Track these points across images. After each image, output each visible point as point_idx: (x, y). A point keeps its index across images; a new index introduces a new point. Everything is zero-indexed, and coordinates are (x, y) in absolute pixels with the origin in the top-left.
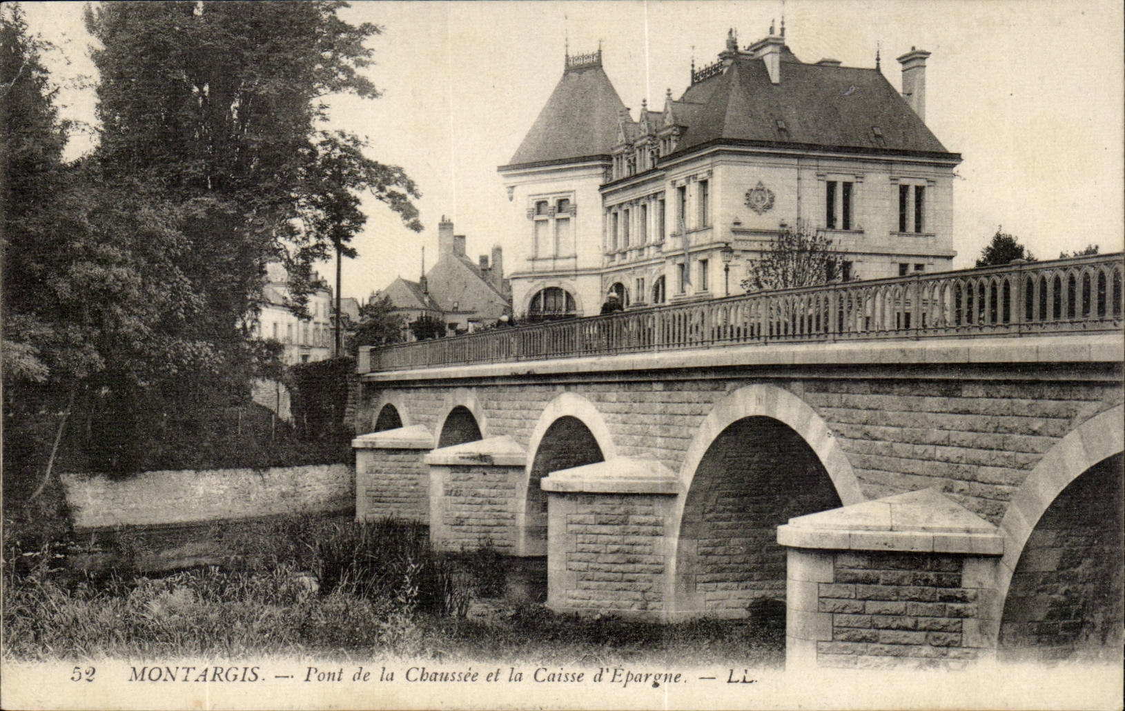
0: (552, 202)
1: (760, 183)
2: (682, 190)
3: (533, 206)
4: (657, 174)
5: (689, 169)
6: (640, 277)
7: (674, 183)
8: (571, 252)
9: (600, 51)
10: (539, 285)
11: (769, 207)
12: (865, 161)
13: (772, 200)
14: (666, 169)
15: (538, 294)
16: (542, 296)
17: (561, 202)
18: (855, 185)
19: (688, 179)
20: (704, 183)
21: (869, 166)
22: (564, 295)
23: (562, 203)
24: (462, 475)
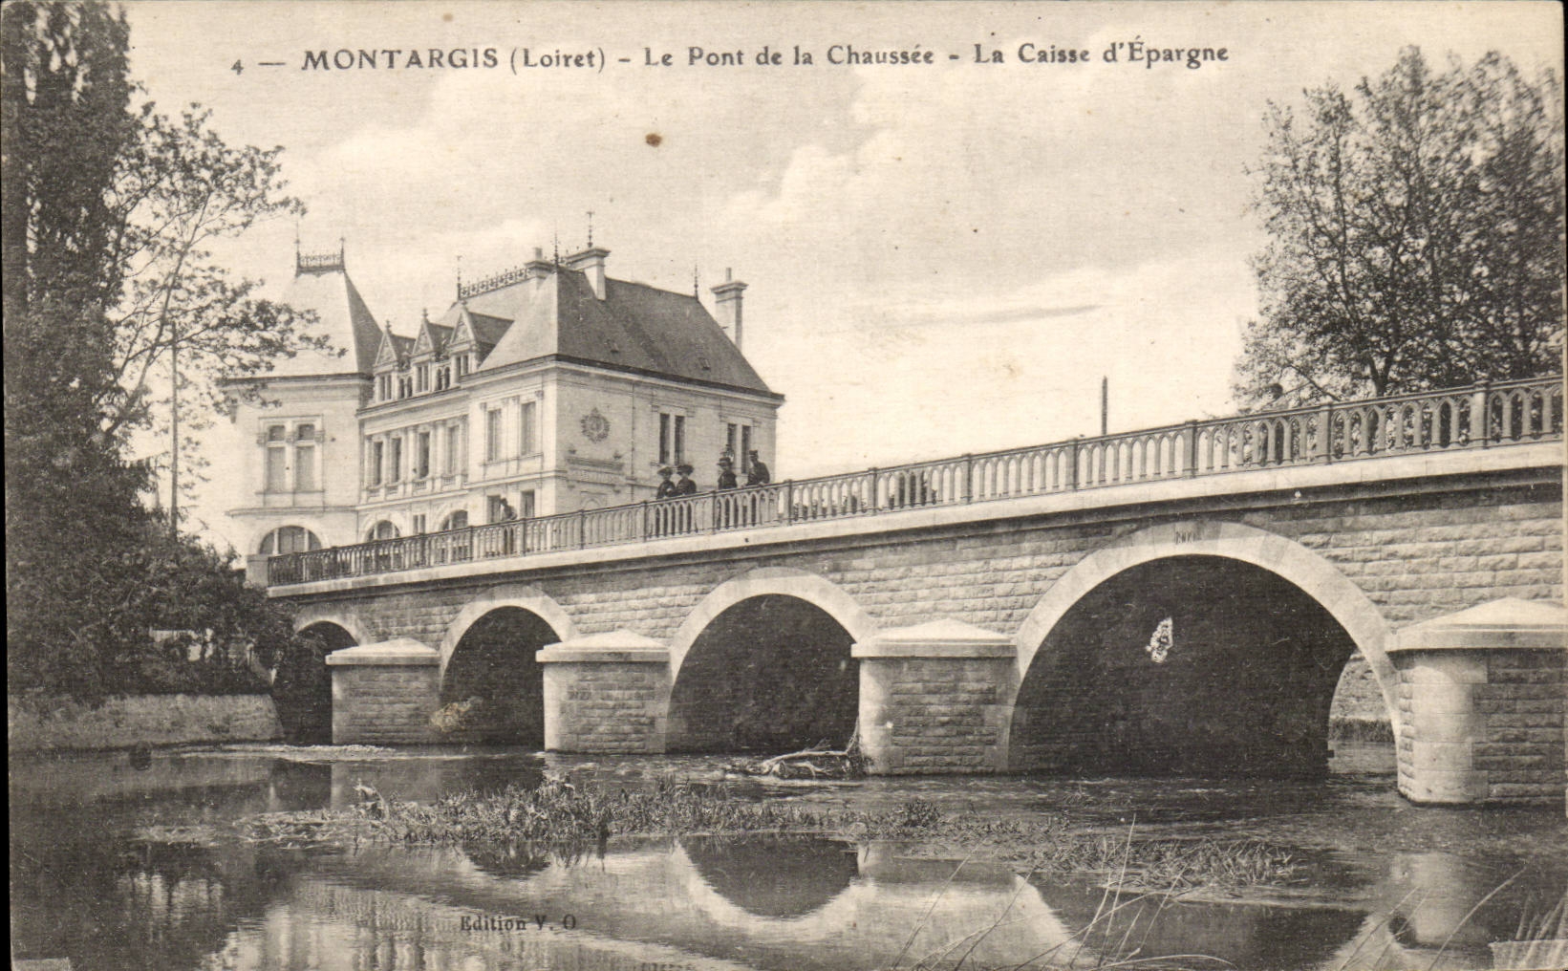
0: (290, 427)
1: (595, 410)
2: (493, 415)
3: (266, 430)
4: (460, 394)
5: (510, 390)
6: (419, 513)
7: (484, 406)
8: (318, 486)
9: (342, 252)
10: (272, 524)
11: (603, 437)
12: (697, 394)
13: (607, 429)
14: (471, 389)
15: (272, 534)
16: (276, 536)
17: (302, 428)
18: (686, 420)
19: (505, 401)
20: (527, 408)
21: (701, 400)
22: (306, 536)
23: (304, 431)
24: (589, 675)
